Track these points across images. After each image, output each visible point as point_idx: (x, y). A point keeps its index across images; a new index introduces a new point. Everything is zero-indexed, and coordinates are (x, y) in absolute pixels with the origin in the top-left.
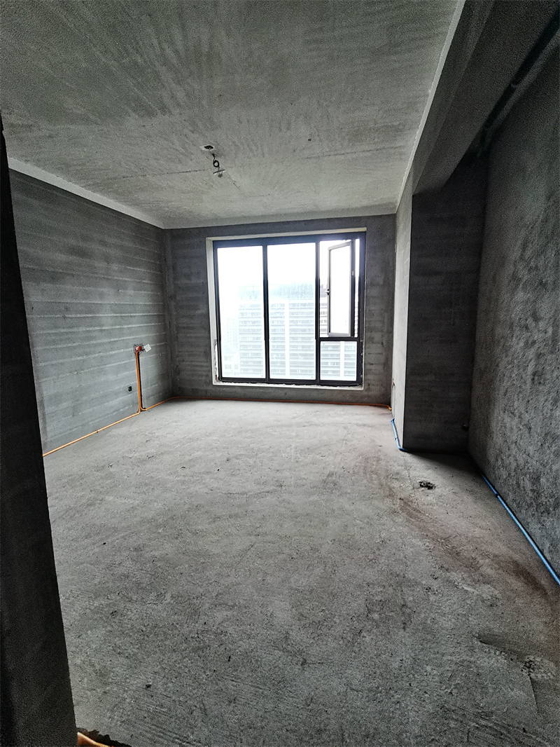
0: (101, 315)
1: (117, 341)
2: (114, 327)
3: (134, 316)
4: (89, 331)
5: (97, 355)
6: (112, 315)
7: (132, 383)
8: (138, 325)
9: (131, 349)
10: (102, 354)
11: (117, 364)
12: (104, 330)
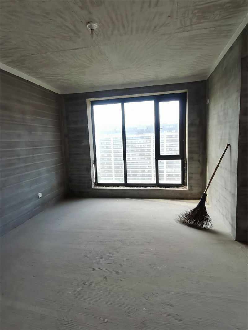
1: (30, 165)
7: (41, 191)
8: (45, 154)
9: (40, 170)
10: (20, 175)
11: (31, 180)
12: (21, 158)
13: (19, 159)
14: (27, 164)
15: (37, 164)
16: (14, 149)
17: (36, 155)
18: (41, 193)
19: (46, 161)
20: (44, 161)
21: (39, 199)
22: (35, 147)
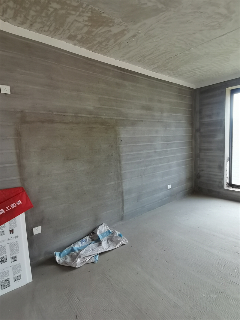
0: (155, 143)
1: (163, 158)
2: (162, 150)
3: (174, 143)
4: (149, 153)
5: (152, 166)
6: (162, 143)
7: (171, 183)
8: (176, 148)
9: (171, 163)
10: (155, 166)
11: (163, 171)
12: (157, 152)
13: (155, 152)
14: (161, 157)
15: (169, 157)
16: (152, 143)
17: (169, 149)
18: (170, 185)
19: (177, 155)
20: (175, 155)
21: (169, 190)
22: (168, 141)
